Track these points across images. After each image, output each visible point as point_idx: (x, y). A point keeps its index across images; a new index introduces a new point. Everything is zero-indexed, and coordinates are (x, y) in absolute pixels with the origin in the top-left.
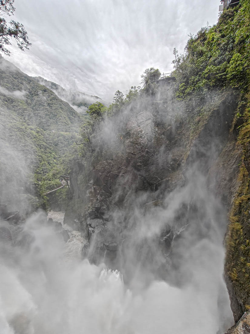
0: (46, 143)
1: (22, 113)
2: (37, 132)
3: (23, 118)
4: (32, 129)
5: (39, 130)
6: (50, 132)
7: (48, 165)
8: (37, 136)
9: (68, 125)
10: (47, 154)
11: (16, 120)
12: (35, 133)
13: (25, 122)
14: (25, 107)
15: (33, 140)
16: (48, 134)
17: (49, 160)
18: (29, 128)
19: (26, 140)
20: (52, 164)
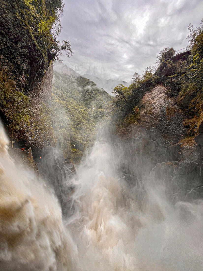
0: (89, 117)
1: (76, 99)
2: (84, 110)
3: (76, 102)
4: (81, 108)
5: (85, 108)
6: (92, 110)
7: (90, 131)
8: (84, 112)
9: (103, 104)
10: (89, 124)
11: (73, 103)
12: (83, 111)
13: (78, 104)
14: (78, 95)
15: (82, 115)
16: (90, 111)
17: (91, 128)
18: (80, 108)
19: (78, 116)
20: (92, 130)
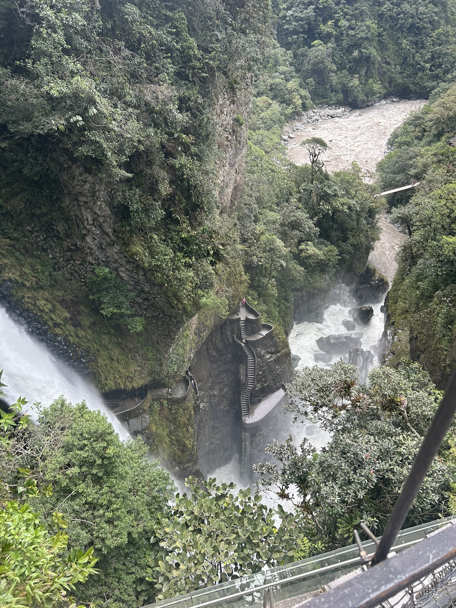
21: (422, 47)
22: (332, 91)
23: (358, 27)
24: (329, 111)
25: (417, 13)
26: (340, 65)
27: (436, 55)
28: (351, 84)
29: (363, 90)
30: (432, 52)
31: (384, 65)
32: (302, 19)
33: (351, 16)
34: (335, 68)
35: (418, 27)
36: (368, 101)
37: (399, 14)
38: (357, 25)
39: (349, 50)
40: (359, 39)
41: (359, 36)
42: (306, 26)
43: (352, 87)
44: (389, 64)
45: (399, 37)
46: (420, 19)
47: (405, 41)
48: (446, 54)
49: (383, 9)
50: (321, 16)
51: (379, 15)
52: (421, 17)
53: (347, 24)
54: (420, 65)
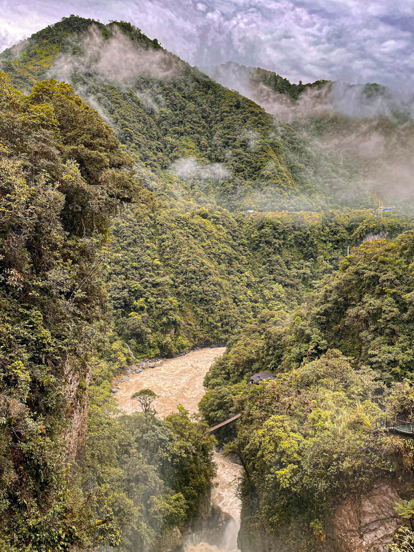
2: (214, 222)
21: (212, 313)
22: (151, 348)
23: (163, 302)
24: (150, 363)
25: (203, 291)
26: (154, 328)
27: (223, 318)
28: (165, 342)
29: (175, 345)
30: (220, 315)
31: (187, 326)
32: (119, 299)
33: (157, 295)
34: (151, 331)
35: (206, 300)
36: (180, 353)
37: (191, 293)
38: (162, 301)
39: (159, 317)
40: (165, 310)
41: (165, 308)
42: (123, 303)
43: (166, 343)
44: (191, 325)
45: (194, 307)
46: (206, 295)
47: (199, 309)
48: (229, 316)
49: (178, 289)
50: (134, 296)
51: (177, 294)
52: (206, 293)
53: (155, 300)
54: (213, 324)
